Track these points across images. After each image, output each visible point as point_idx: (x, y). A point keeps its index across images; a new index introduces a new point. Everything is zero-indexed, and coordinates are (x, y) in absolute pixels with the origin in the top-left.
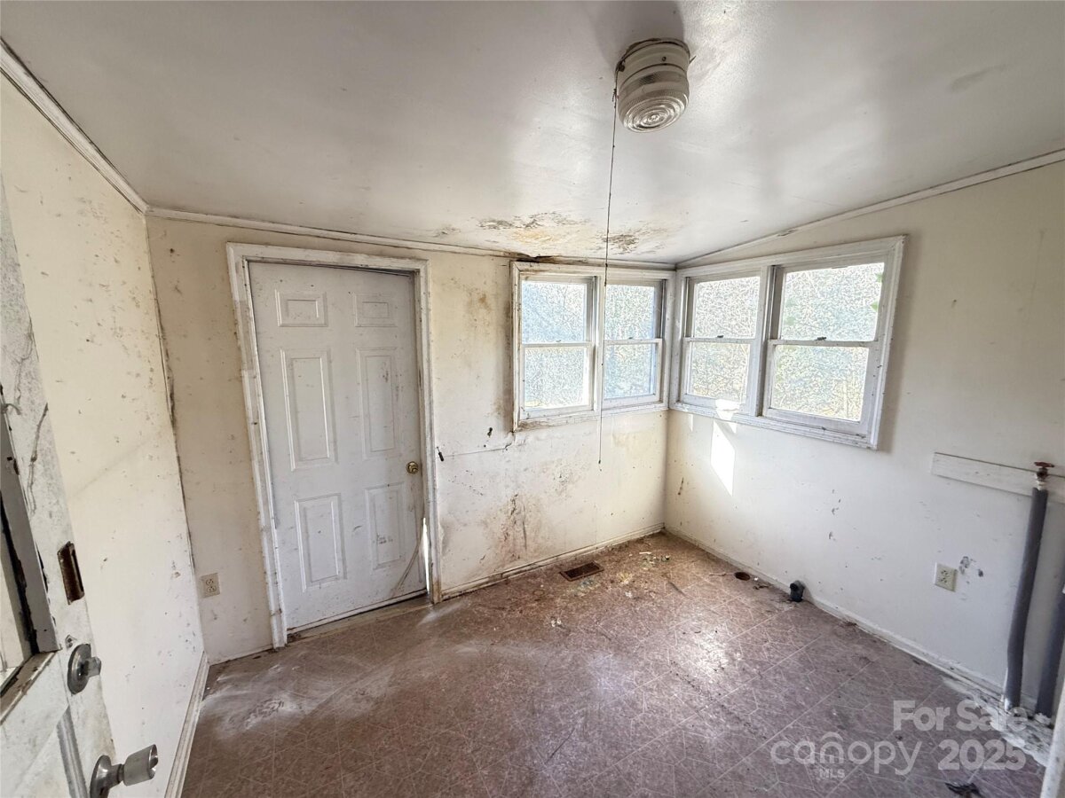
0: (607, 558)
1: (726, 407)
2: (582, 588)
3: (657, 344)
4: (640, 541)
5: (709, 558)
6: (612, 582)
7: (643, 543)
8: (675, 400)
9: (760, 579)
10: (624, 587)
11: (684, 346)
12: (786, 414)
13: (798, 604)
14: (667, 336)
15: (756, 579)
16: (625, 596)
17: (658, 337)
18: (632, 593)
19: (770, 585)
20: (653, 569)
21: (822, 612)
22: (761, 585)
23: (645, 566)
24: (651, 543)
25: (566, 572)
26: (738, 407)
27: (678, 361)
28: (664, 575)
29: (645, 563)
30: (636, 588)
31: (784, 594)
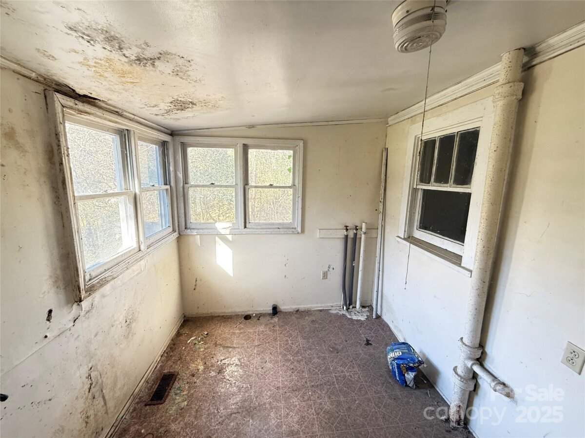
0: (170, 363)
1: (223, 227)
2: (178, 399)
3: (167, 190)
4: (178, 334)
5: (225, 318)
6: (193, 375)
7: (181, 335)
8: (184, 228)
9: (256, 314)
10: (204, 371)
11: (185, 190)
12: (259, 224)
13: (278, 315)
14: (173, 183)
15: (254, 315)
16: (212, 377)
17: (166, 184)
18: (213, 371)
19: (261, 314)
20: (206, 346)
21: (286, 312)
22: (259, 316)
23: (199, 348)
24: (186, 331)
25: (152, 400)
26: (231, 225)
27: (183, 201)
28: (216, 345)
29: (198, 346)
30: (212, 366)
31: (269, 314)
